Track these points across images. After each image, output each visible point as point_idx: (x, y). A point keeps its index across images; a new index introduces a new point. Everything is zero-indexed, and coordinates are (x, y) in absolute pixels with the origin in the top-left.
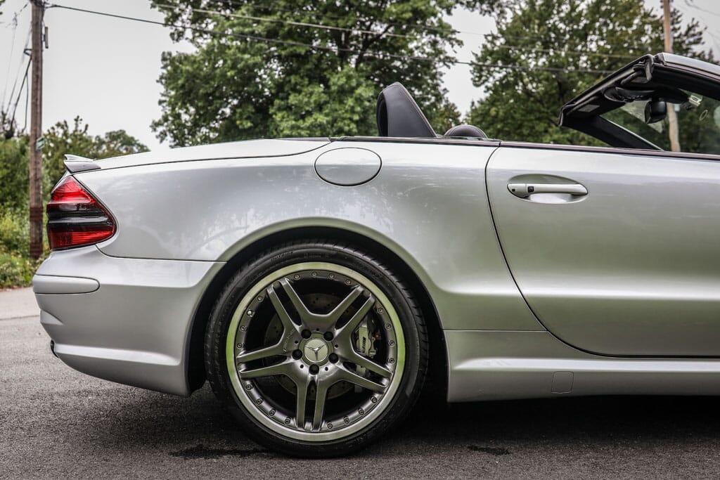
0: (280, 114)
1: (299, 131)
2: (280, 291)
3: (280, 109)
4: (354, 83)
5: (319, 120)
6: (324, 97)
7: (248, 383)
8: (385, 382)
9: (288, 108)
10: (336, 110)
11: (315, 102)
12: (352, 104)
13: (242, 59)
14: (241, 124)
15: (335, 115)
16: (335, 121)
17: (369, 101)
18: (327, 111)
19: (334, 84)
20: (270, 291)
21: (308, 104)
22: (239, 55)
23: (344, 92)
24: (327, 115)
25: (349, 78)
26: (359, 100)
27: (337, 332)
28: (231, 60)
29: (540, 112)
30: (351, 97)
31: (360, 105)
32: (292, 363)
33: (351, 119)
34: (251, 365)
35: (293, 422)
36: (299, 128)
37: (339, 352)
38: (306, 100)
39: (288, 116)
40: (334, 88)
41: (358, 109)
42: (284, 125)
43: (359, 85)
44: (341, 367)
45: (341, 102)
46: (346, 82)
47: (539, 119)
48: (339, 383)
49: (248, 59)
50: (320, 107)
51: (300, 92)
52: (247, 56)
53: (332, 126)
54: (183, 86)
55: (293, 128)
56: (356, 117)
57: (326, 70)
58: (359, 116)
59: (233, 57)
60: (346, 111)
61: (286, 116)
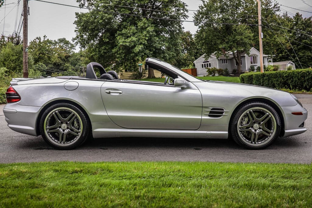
0: (119, 37)
1: (126, 43)
2: (56, 113)
3: (119, 35)
4: (146, 25)
5: (133, 39)
6: (136, 31)
7: (49, 133)
8: (79, 134)
9: (122, 34)
10: (140, 36)
11: (132, 32)
12: (146, 33)
13: (105, 16)
14: (105, 40)
15: (139, 37)
16: (139, 39)
17: (152, 32)
18: (136, 36)
19: (139, 26)
20: (54, 113)
21: (129, 33)
22: (104, 14)
23: (143, 29)
24: (136, 37)
25: (145, 23)
26: (148, 32)
27: (68, 122)
28: (101, 16)
30: (146, 31)
31: (149, 34)
32: (59, 129)
33: (145, 39)
34: (50, 129)
35: (59, 142)
36: (125, 42)
37: (69, 127)
38: (129, 31)
39: (122, 38)
40: (139, 27)
41: (148, 35)
42: (120, 41)
43: (149, 26)
44: (70, 130)
45: (142, 32)
46: (144, 25)
48: (69, 134)
49: (107, 16)
50: (134, 34)
51: (126, 28)
52: (106, 15)
53: (138, 42)
54: (83, 26)
55: (123, 42)
56: (147, 38)
57: (136, 20)
58: (148, 38)
59: (101, 15)
60: (143, 36)
61: (121, 37)
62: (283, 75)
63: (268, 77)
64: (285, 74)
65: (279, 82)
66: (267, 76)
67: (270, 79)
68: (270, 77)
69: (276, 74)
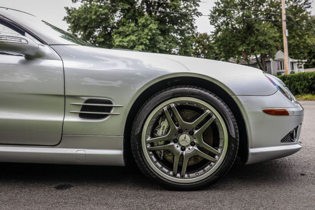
0: (115, 36)
1: (123, 43)
3: (116, 33)
4: (149, 22)
5: (132, 38)
6: (135, 28)
9: (119, 33)
10: (141, 34)
11: (131, 30)
12: (147, 32)
13: (99, 11)
14: (99, 40)
15: (140, 36)
16: (139, 39)
17: (155, 30)
18: (136, 34)
19: (140, 22)
21: (128, 31)
22: (98, 9)
23: (145, 26)
24: (136, 36)
25: (147, 20)
26: (151, 30)
28: (94, 11)
29: (238, 36)
30: (147, 28)
31: (151, 32)
33: (147, 38)
36: (123, 42)
38: (127, 29)
39: (119, 37)
40: (140, 24)
41: (150, 34)
42: (116, 40)
43: (151, 23)
45: (143, 31)
46: (145, 22)
47: (238, 40)
49: (101, 11)
50: (133, 32)
51: (124, 26)
52: (101, 10)
53: (139, 41)
54: (73, 22)
55: (120, 41)
56: (149, 37)
57: (137, 16)
58: (151, 37)
59: (95, 10)
60: (145, 35)
61: (118, 36)
62: (308, 77)
63: (289, 81)
64: (310, 76)
65: (303, 87)
66: (288, 79)
67: (292, 83)
68: (292, 80)
69: (299, 77)
